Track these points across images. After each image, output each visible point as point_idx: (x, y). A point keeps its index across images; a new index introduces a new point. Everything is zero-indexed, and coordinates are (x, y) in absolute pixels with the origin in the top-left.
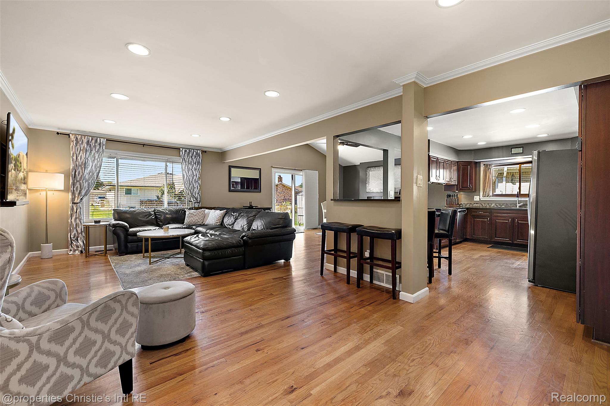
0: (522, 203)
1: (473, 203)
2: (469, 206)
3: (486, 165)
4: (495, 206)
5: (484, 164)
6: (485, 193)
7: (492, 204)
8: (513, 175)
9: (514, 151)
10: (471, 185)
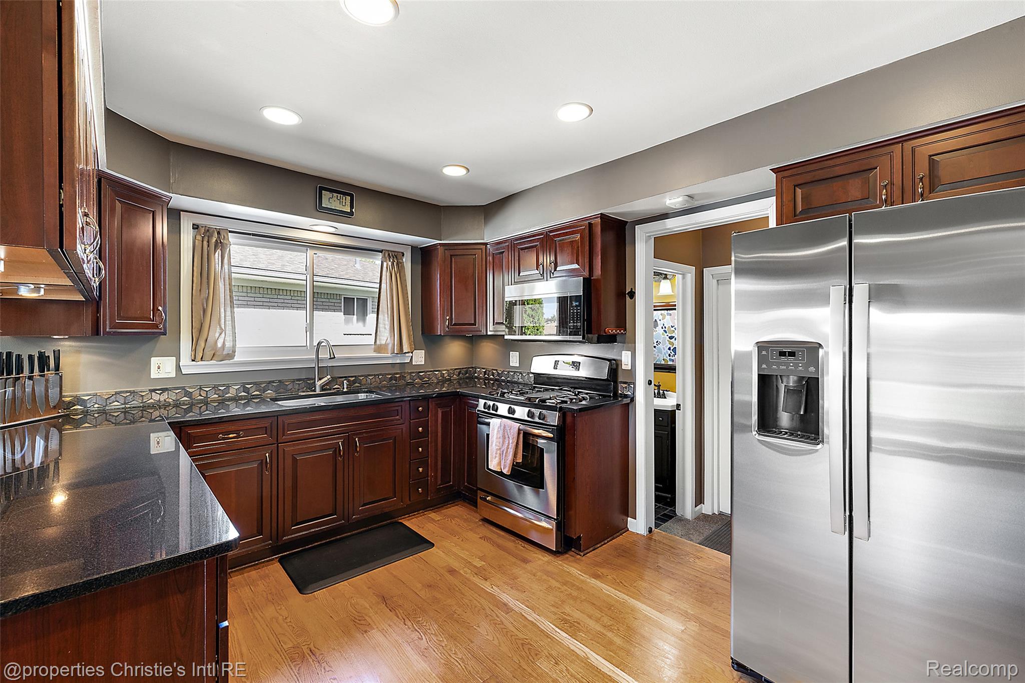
0: (329, 377)
1: (143, 388)
2: (125, 404)
3: (203, 230)
6: (202, 343)
7: (228, 387)
9: (330, 201)
10: (160, 308)
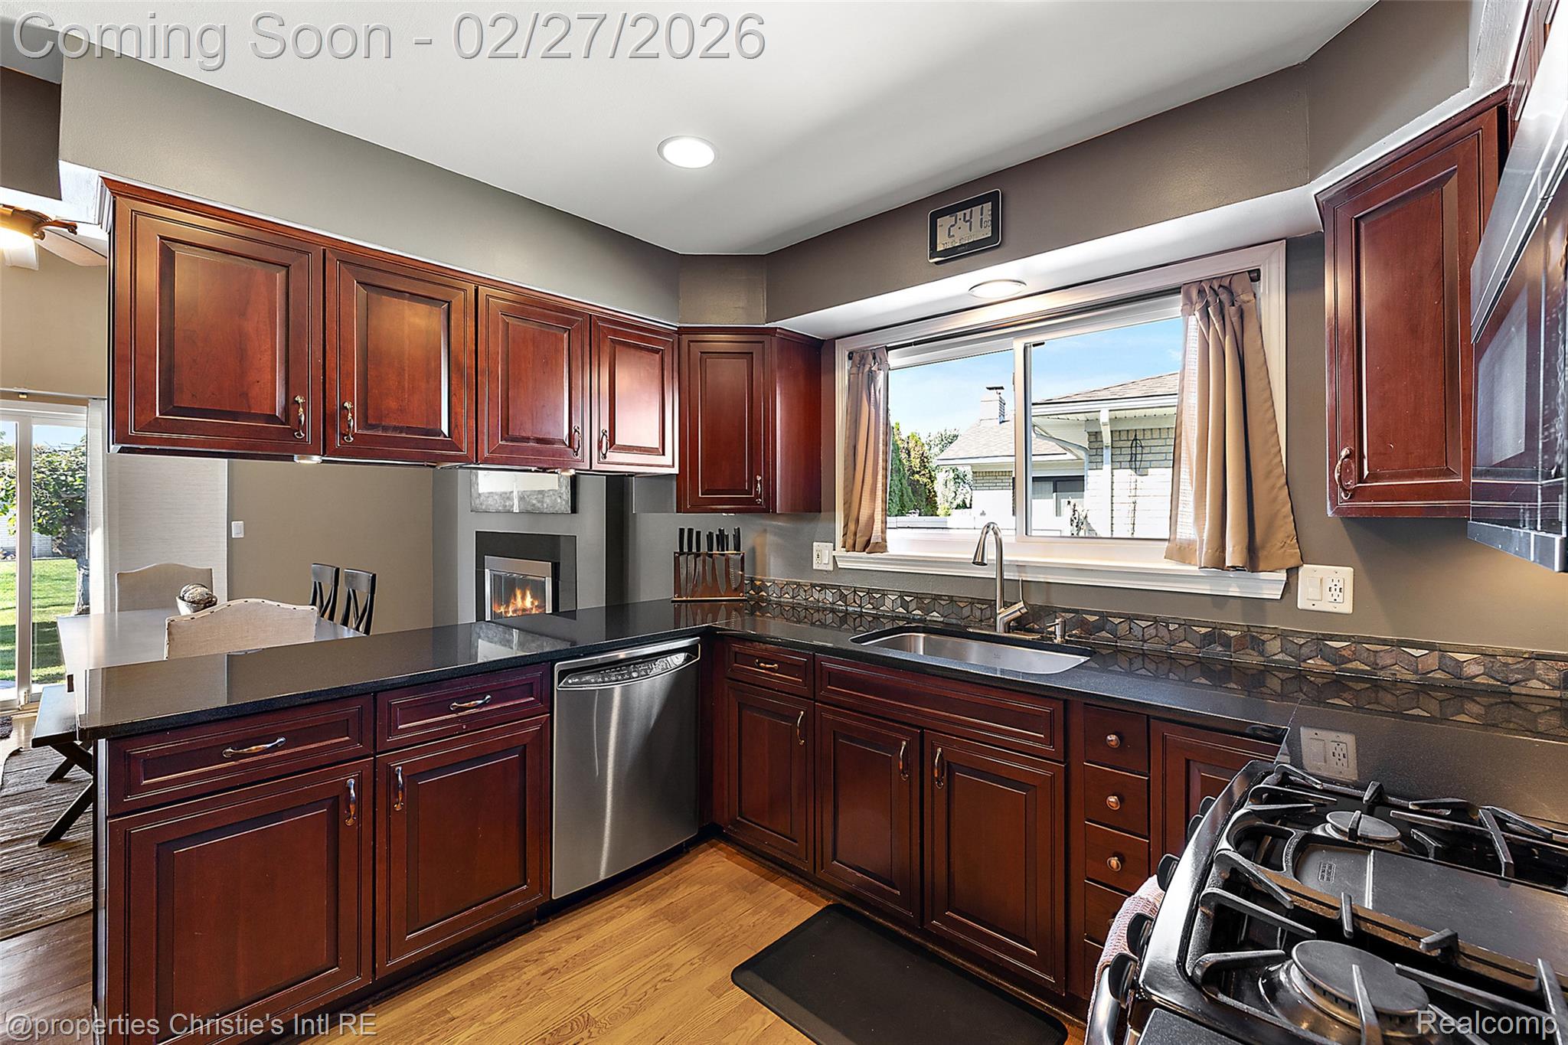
0: (1021, 604)
1: (806, 581)
2: (793, 598)
3: (857, 359)
4: (901, 610)
5: (851, 348)
7: (885, 595)
8: (1136, 440)
9: (952, 233)
10: (759, 478)
